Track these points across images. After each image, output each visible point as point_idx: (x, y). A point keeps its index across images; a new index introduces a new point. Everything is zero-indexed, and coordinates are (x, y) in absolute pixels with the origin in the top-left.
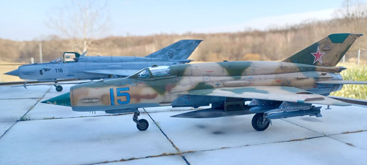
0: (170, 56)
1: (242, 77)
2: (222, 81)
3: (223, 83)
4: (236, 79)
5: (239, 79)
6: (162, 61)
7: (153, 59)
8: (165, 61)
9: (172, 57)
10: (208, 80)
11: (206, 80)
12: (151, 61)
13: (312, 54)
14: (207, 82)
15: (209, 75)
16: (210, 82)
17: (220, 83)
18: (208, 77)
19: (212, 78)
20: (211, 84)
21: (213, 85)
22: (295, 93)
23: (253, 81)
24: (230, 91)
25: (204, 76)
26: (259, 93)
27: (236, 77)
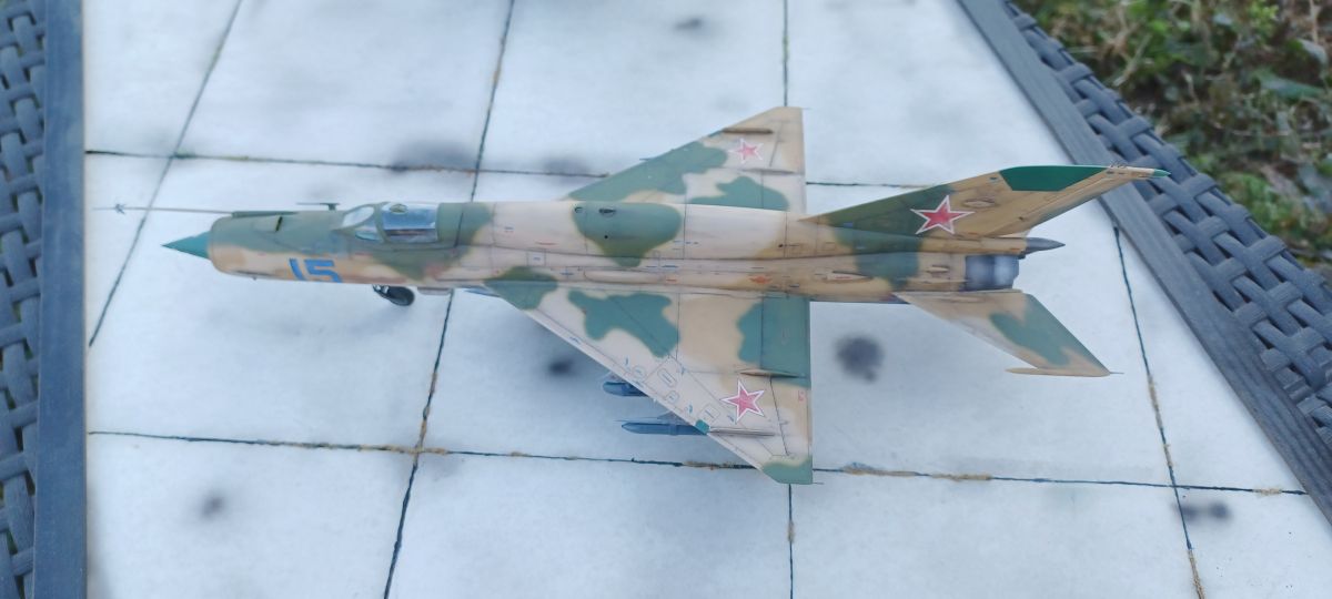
1: (644, 264)
2: (579, 268)
3: (581, 272)
4: (623, 267)
5: (632, 267)
10: (541, 262)
11: (533, 262)
13: (917, 212)
14: (538, 266)
15: (545, 251)
16: (544, 266)
17: (574, 271)
18: (540, 256)
19: (552, 259)
20: (548, 272)
21: (556, 274)
22: (743, 366)
23: (676, 272)
24: (585, 312)
25: (531, 250)
26: (647, 343)
27: (627, 260)
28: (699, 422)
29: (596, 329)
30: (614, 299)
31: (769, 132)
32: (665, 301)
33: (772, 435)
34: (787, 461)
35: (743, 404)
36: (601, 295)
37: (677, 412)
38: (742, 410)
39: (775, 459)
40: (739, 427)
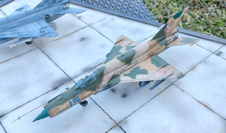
0: (53, 2)
1: (132, 62)
2: (123, 69)
4: (129, 65)
5: (131, 64)
6: (48, 8)
7: (41, 8)
8: (51, 7)
9: (55, 2)
10: (116, 72)
12: (39, 11)
13: (164, 30)
15: (116, 69)
17: (122, 71)
18: (115, 71)
19: (118, 70)
20: (118, 73)
22: (159, 68)
23: (137, 61)
24: (129, 76)
25: (114, 71)
26: (143, 74)
27: (129, 63)
28: (162, 78)
29: (134, 77)
30: (131, 72)
31: (123, 40)
32: (139, 67)
33: (173, 73)
34: (179, 75)
35: (165, 72)
36: (129, 72)
37: (158, 80)
38: (166, 73)
39: (178, 76)
40: (168, 76)
